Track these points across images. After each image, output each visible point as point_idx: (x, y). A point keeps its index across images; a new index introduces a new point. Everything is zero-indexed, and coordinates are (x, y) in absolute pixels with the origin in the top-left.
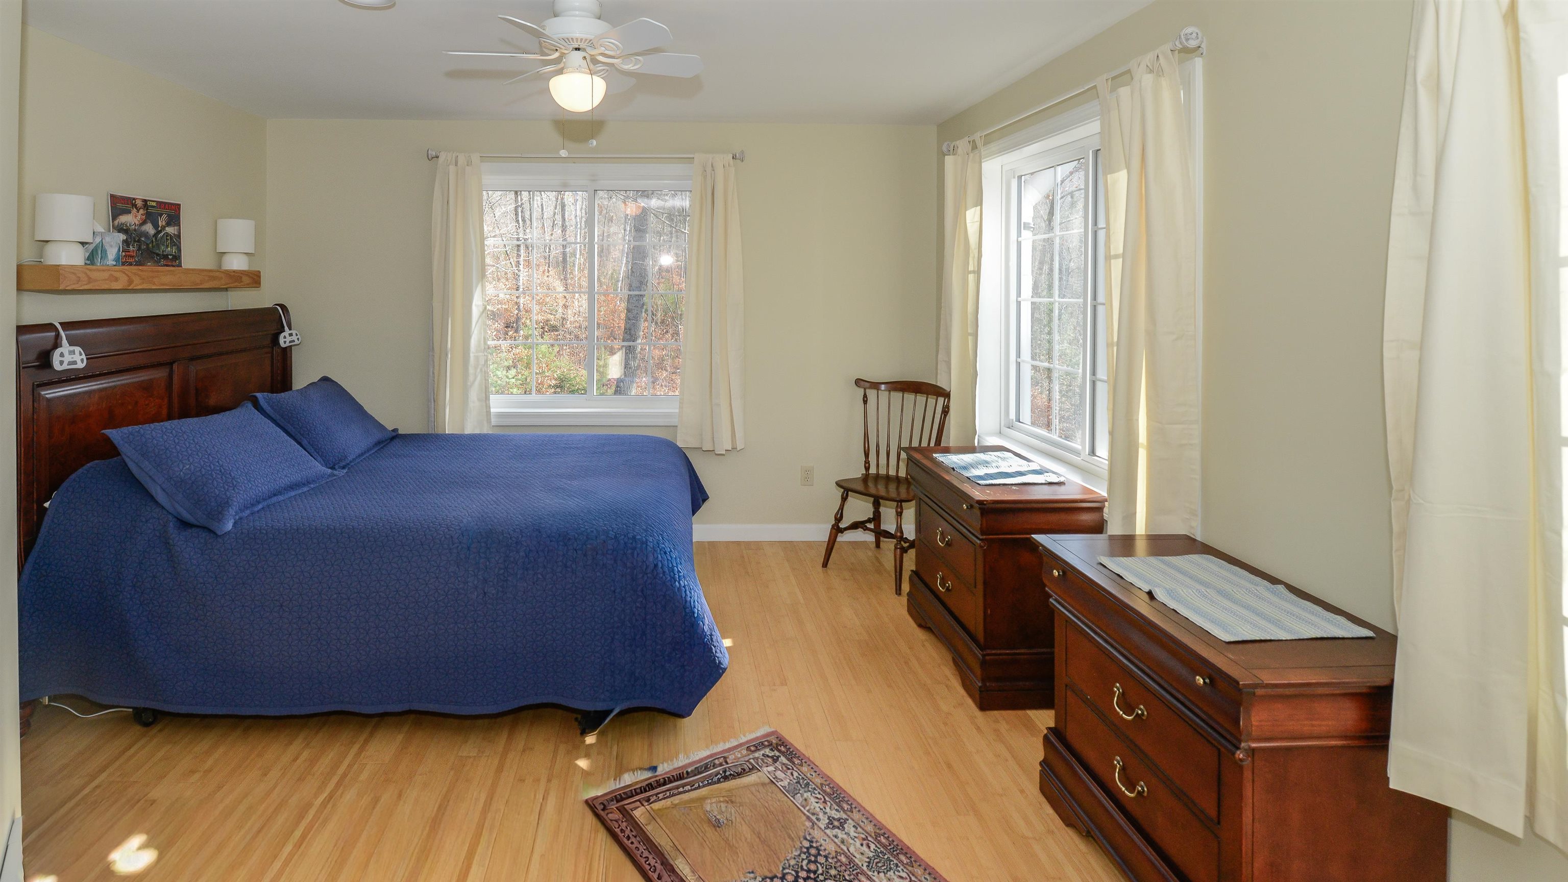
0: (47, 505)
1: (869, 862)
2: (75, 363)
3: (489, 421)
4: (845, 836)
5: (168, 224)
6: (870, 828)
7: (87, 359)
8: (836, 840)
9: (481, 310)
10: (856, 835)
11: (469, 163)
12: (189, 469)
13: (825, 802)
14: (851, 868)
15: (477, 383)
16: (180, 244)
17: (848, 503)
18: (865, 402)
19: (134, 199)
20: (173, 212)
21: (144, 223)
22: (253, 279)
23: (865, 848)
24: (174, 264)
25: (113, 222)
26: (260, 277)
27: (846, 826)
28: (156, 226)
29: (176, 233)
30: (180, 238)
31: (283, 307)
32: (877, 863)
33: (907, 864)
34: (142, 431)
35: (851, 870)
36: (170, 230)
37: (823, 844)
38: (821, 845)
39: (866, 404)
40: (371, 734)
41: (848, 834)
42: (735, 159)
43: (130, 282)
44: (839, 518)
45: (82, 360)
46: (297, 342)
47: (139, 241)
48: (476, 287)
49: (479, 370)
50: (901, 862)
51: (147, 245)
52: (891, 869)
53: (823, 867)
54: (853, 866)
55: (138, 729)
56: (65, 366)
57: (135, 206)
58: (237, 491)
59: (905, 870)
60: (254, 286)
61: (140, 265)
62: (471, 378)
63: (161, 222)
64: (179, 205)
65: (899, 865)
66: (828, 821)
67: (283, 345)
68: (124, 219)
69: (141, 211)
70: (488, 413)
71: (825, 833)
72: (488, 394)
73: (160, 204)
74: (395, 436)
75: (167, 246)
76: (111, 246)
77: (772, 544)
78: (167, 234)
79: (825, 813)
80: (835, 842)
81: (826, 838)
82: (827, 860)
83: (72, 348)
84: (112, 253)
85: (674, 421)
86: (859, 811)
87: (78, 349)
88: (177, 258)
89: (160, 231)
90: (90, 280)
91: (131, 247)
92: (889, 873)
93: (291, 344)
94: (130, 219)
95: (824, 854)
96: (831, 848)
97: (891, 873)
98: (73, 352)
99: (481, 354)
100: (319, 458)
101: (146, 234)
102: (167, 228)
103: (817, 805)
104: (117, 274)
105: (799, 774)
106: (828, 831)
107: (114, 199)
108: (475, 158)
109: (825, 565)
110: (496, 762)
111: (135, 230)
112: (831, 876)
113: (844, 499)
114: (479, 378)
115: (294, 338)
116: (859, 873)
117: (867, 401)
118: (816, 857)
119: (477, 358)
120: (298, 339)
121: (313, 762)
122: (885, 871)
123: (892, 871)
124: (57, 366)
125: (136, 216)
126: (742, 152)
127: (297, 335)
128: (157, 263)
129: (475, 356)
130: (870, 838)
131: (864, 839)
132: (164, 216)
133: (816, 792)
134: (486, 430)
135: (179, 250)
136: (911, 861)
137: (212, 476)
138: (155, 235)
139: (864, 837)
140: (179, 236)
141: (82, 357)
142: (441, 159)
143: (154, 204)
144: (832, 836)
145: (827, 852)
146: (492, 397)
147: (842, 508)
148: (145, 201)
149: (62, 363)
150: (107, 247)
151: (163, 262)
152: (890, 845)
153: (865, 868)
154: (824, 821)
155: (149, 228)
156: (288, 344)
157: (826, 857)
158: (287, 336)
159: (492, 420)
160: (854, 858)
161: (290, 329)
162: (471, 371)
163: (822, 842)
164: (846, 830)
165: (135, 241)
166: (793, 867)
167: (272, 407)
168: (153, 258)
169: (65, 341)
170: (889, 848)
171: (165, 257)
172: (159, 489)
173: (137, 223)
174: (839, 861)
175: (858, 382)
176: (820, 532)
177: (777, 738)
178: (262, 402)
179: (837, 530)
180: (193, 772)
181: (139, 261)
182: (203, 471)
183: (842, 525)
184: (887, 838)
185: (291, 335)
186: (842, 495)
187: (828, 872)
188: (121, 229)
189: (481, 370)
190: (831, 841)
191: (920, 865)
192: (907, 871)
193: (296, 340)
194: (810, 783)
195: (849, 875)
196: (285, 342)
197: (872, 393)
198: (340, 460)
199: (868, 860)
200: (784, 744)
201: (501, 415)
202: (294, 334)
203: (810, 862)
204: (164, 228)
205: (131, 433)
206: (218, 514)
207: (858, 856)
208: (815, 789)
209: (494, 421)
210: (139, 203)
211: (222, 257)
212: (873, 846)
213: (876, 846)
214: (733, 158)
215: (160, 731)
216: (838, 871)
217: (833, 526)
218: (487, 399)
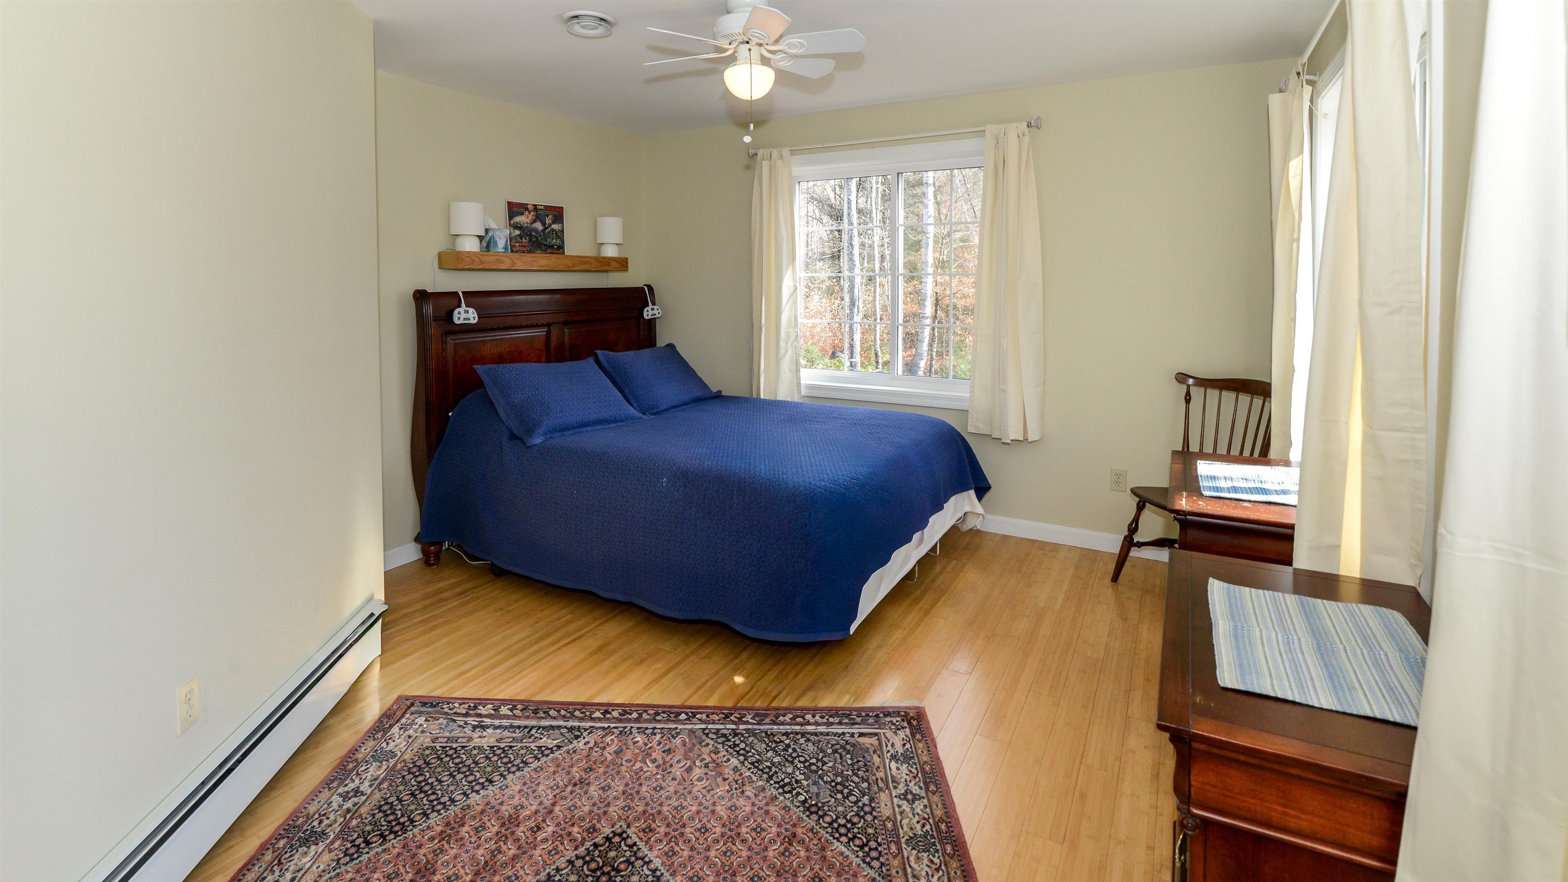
0: (450, 414)
1: (911, 838)
2: (469, 319)
3: (799, 391)
4: (908, 810)
5: (554, 222)
6: (939, 813)
7: (479, 318)
8: (897, 809)
9: (792, 291)
10: (920, 812)
11: (781, 157)
12: (520, 398)
13: (915, 777)
14: (890, 835)
15: (788, 356)
16: (564, 236)
17: (1144, 515)
18: (1188, 400)
19: (526, 204)
20: (558, 214)
21: (534, 221)
22: (622, 264)
23: (918, 826)
24: (558, 252)
25: (509, 221)
26: (627, 263)
27: (917, 802)
28: (544, 223)
29: (560, 229)
30: (563, 233)
31: (649, 287)
32: (920, 841)
33: (948, 855)
34: (497, 369)
35: (888, 836)
36: (556, 227)
37: (882, 807)
38: (879, 807)
39: (1189, 403)
40: (613, 617)
41: (913, 809)
42: (1031, 127)
43: (513, 264)
44: (1133, 528)
45: (474, 318)
46: (658, 316)
47: (530, 235)
48: (787, 271)
49: (789, 344)
50: (944, 850)
51: (537, 238)
52: (928, 851)
53: (864, 824)
54: (893, 834)
55: (492, 576)
56: (461, 321)
57: (527, 209)
58: (549, 417)
59: (941, 858)
60: (621, 269)
61: (530, 253)
62: (782, 351)
63: (548, 221)
64: (562, 208)
65: (940, 851)
66: (904, 792)
67: (646, 317)
68: (518, 219)
69: (532, 213)
70: (799, 384)
71: (892, 800)
72: (798, 367)
73: (547, 207)
74: (718, 396)
75: (553, 239)
76: (500, 238)
77: (1071, 548)
78: (553, 230)
79: (907, 785)
80: (894, 810)
81: (889, 804)
82: (874, 820)
83: (467, 309)
84: (501, 243)
85: (965, 406)
86: (942, 796)
87: (471, 310)
88: (561, 248)
89: (548, 228)
90: (482, 262)
91: (524, 240)
92: (923, 853)
93: (652, 317)
94: (522, 219)
95: (876, 815)
96: (886, 812)
97: (926, 855)
98: (467, 312)
99: (791, 330)
100: (635, 405)
101: (536, 230)
102: (553, 226)
103: (905, 777)
104: (503, 259)
105: (911, 748)
106: (895, 800)
107: (509, 204)
108: (786, 152)
109: (1115, 579)
110: (678, 659)
111: (527, 227)
112: (866, 833)
113: (1140, 508)
114: (790, 351)
115: (656, 312)
116: (894, 841)
117: (1190, 400)
118: (866, 813)
119: (788, 333)
120: (659, 313)
121: (569, 623)
122: (921, 850)
123: (927, 853)
124: (456, 321)
125: (528, 217)
126: (1038, 118)
127: (658, 310)
128: (545, 251)
129: (786, 331)
130: (931, 821)
131: (924, 819)
132: (550, 217)
133: (914, 766)
134: (796, 399)
135: (563, 242)
136: (955, 854)
137: (534, 404)
138: (543, 231)
139: (926, 816)
140: (563, 231)
141: (474, 315)
142: (759, 157)
143: (542, 208)
144: (895, 805)
145: (880, 814)
146: (802, 370)
147: (1136, 520)
148: (535, 206)
149: (459, 318)
150: (497, 239)
151: (549, 250)
152: (946, 832)
153: (903, 840)
154: (902, 789)
155: (538, 226)
156: (650, 317)
157: (875, 818)
158: (650, 310)
159: (802, 390)
160: (900, 829)
161: (654, 304)
162: (782, 344)
163: (883, 805)
164: (914, 806)
165: (527, 235)
166: (838, 813)
167: (607, 362)
168: (541, 248)
169: (463, 304)
170: (942, 835)
171: (552, 247)
172: (501, 409)
173: (529, 222)
174: (884, 825)
175: (1181, 378)
176: (1111, 543)
177: (917, 713)
178: (601, 357)
179: (1129, 543)
180: (501, 609)
181: (530, 250)
182: (529, 400)
183: (1136, 539)
184: (948, 827)
185: (653, 309)
186: (1138, 504)
187: (865, 829)
188: (516, 227)
189: (792, 344)
190: (891, 808)
191: (960, 860)
192: (942, 860)
193: (657, 314)
194: (916, 758)
195: (883, 839)
196: (648, 315)
197: (1197, 393)
198: (653, 409)
199: (912, 835)
200: (919, 720)
201: (811, 387)
202: (656, 309)
203: (857, 815)
204: (550, 225)
205: (490, 369)
206: (530, 432)
207: (905, 828)
208: (915, 764)
209: (804, 392)
210: (530, 207)
211: (600, 246)
212: (928, 827)
213: (931, 829)
214: (1028, 126)
215: (502, 581)
216: (876, 832)
217: (1125, 537)
218: (798, 371)
